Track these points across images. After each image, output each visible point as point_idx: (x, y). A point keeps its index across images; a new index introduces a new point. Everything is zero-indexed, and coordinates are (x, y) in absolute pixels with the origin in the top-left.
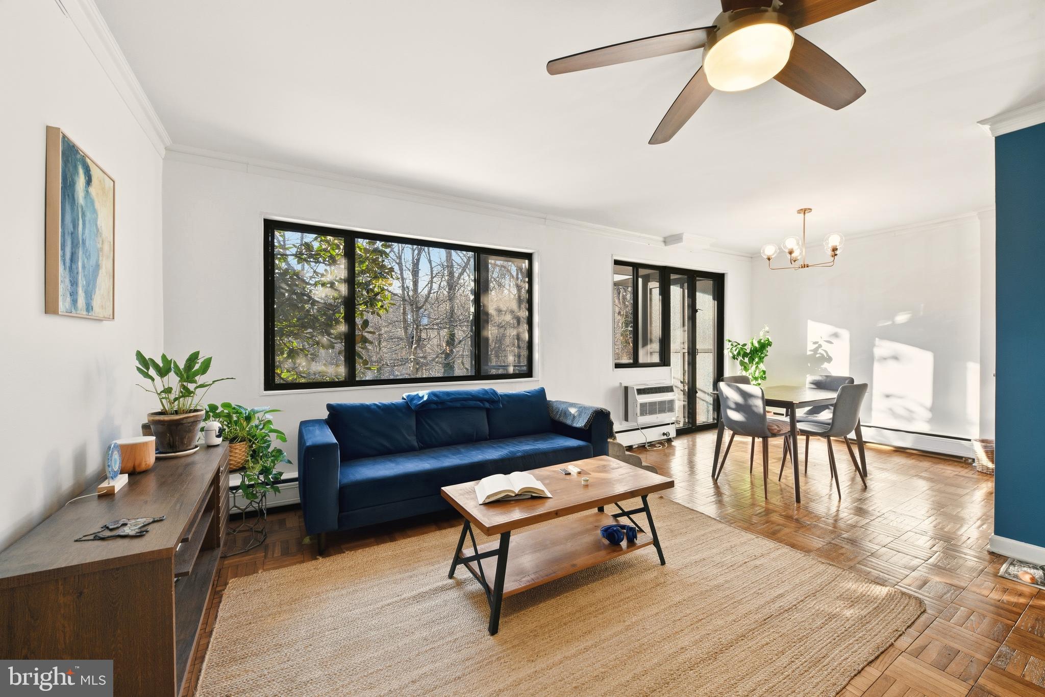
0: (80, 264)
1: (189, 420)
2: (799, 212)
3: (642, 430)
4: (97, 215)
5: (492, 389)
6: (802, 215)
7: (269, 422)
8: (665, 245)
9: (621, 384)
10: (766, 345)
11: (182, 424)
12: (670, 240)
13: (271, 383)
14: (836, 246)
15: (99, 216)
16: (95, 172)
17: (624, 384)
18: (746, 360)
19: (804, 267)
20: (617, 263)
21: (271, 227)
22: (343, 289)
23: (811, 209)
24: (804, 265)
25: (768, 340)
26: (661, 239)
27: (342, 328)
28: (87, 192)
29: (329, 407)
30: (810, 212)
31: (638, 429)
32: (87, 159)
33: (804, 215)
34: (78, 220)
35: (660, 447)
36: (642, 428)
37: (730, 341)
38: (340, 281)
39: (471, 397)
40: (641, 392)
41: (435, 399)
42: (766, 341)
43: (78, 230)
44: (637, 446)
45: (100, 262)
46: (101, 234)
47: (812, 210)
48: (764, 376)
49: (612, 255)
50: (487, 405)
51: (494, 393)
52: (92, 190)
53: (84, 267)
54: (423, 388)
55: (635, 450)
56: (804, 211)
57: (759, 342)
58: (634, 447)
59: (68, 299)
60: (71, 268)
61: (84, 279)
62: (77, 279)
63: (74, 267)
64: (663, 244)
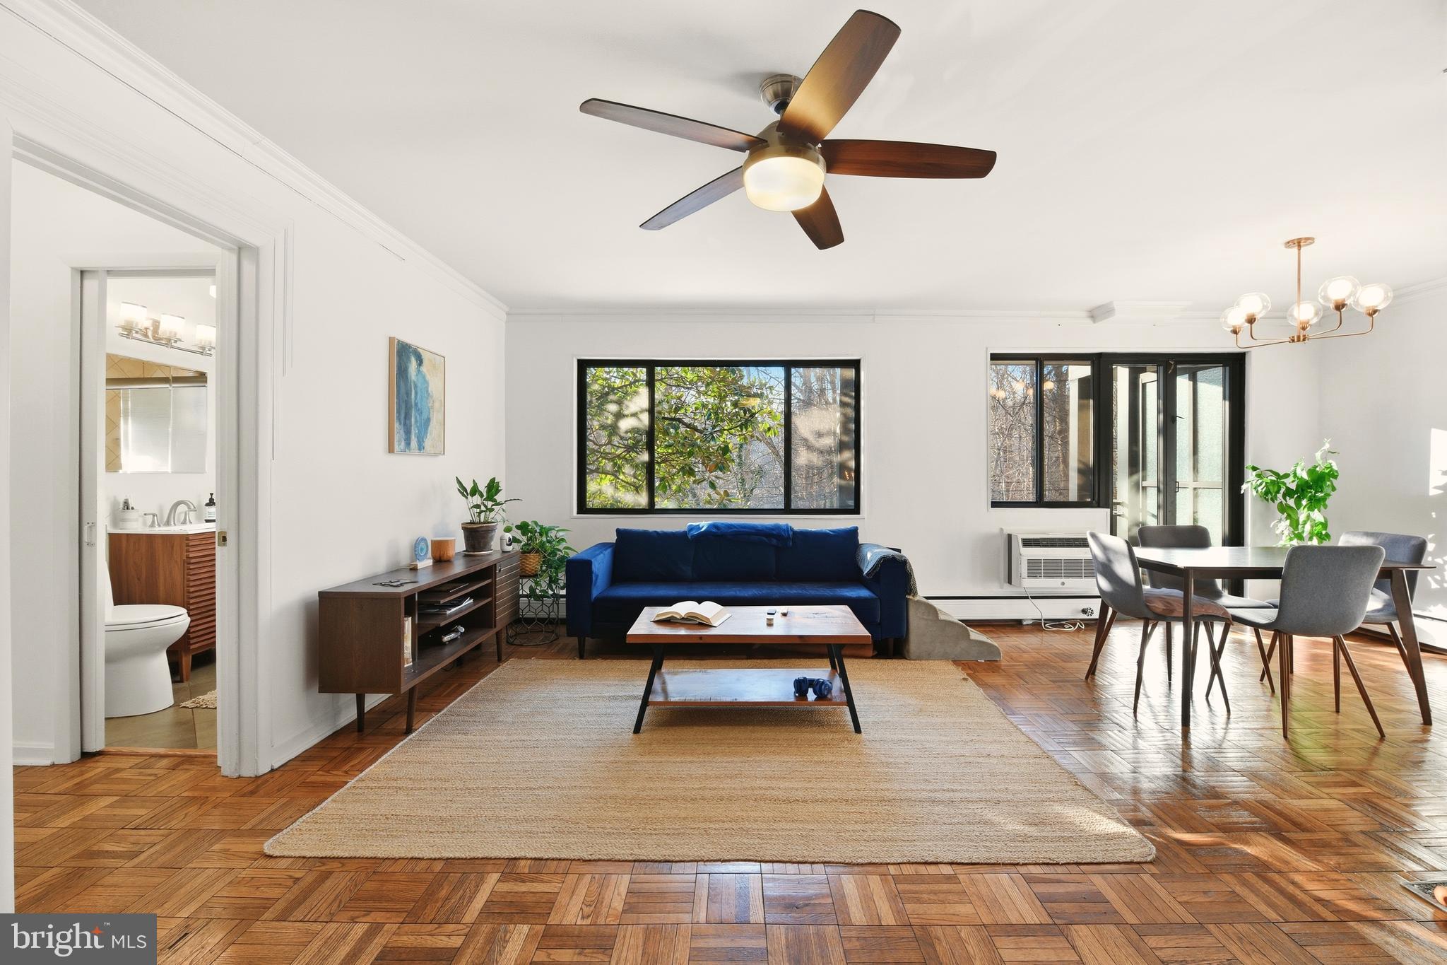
0: (413, 420)
1: (483, 529)
2: (1289, 244)
3: (1033, 600)
4: (428, 385)
5: (787, 525)
6: (1295, 250)
7: (563, 540)
8: (1094, 322)
9: (1002, 529)
10: (1327, 477)
11: (478, 531)
12: (1097, 314)
13: (583, 508)
14: (1344, 300)
15: (430, 385)
16: (425, 356)
17: (1007, 530)
18: (1291, 502)
19: (1299, 340)
20: (994, 357)
21: (583, 365)
22: (645, 418)
23: (1312, 239)
24: (1299, 337)
25: (1331, 467)
26: (1084, 314)
27: (645, 457)
28: (419, 371)
29: (619, 532)
30: (1311, 243)
31: (1027, 598)
32: (418, 349)
33: (1299, 250)
34: (411, 391)
35: (1070, 628)
36: (1033, 598)
37: (1254, 469)
38: (642, 411)
39: (753, 531)
40: (1028, 543)
41: (714, 530)
42: (1328, 468)
43: (411, 399)
44: (1030, 622)
45: (431, 416)
46: (432, 397)
47: (1316, 241)
48: (1324, 532)
49: (987, 349)
50: (774, 541)
51: (790, 529)
52: (423, 369)
53: (416, 421)
54: (706, 519)
55: (1026, 628)
56: (1299, 243)
57: (1311, 472)
58: (1025, 623)
59: (403, 443)
60: (405, 424)
61: (416, 429)
62: (411, 430)
63: (408, 422)
64: (1089, 321)
